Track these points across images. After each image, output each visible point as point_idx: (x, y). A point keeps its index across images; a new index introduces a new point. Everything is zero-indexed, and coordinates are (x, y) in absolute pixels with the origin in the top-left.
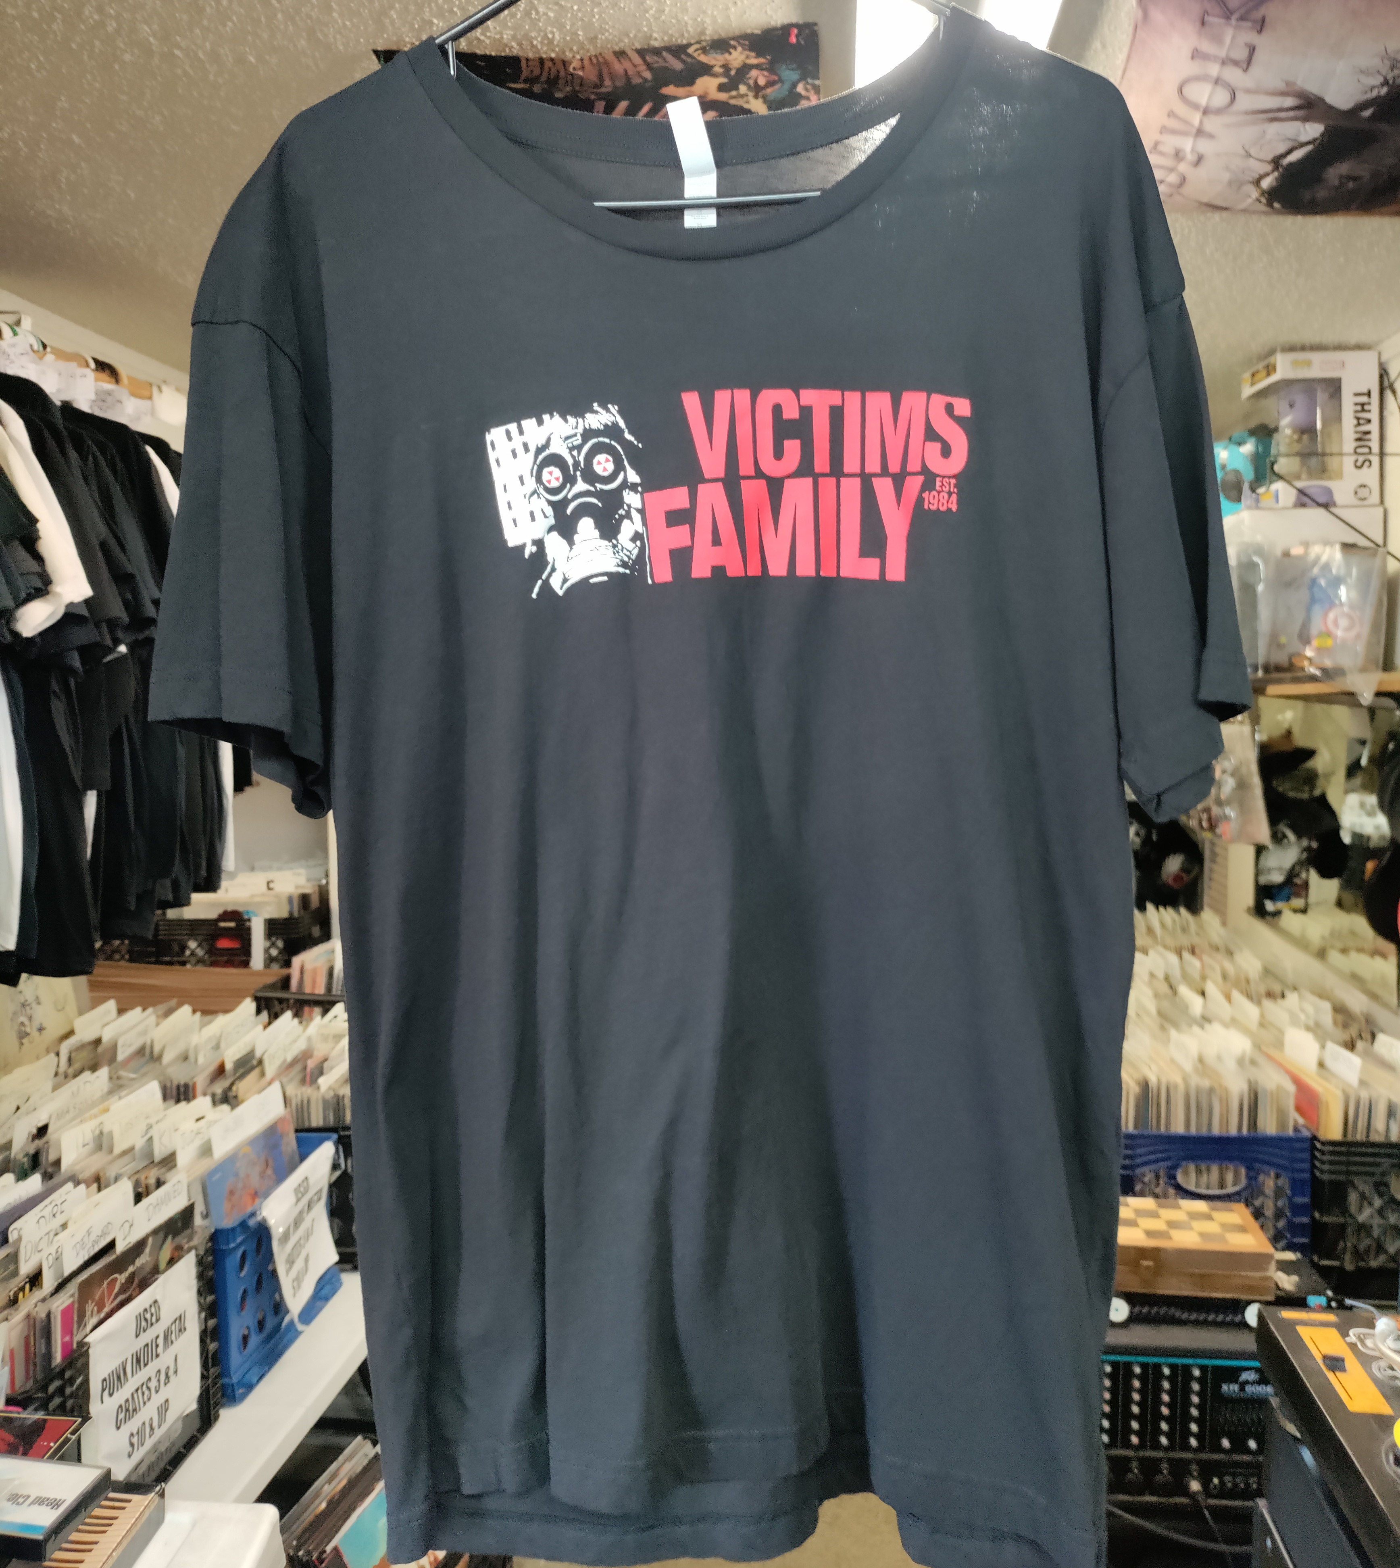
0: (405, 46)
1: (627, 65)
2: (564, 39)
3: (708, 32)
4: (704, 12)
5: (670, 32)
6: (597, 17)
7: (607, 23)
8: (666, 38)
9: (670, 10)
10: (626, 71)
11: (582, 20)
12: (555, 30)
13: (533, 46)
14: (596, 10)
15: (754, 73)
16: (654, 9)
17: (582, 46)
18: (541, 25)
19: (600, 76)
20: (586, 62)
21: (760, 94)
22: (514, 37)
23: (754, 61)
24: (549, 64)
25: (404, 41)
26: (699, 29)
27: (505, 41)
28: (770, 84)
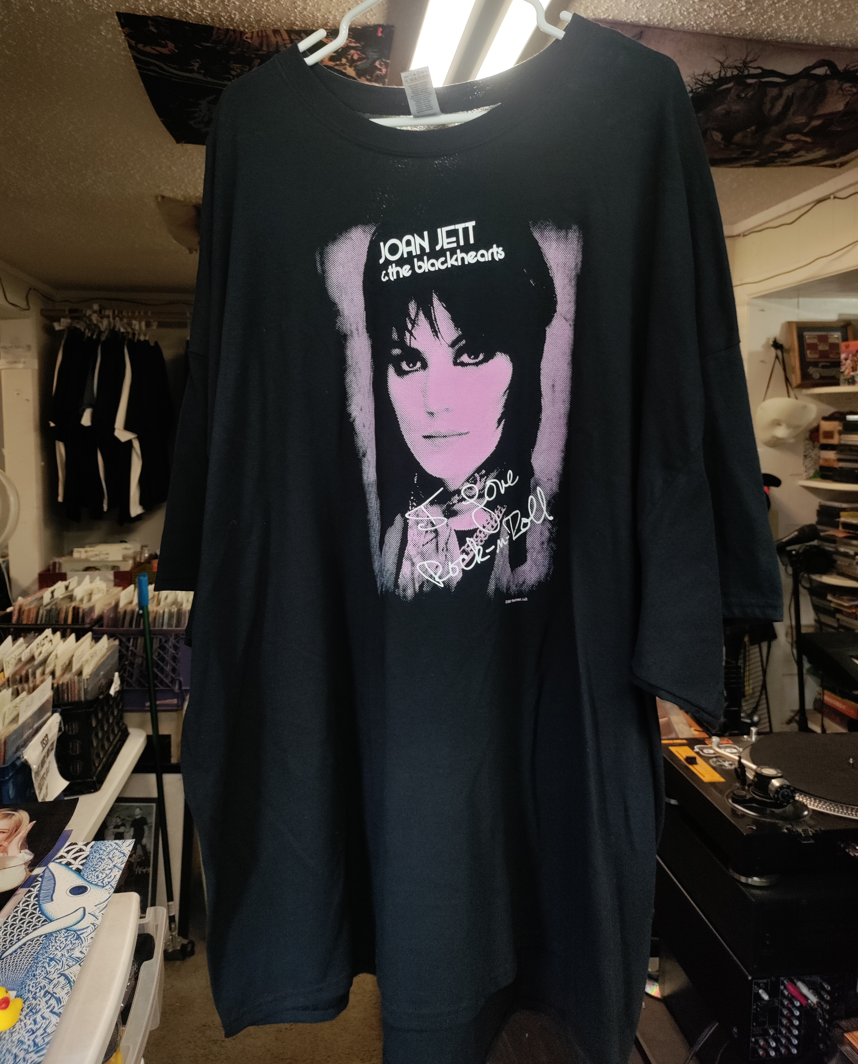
0: (138, 12)
1: (279, 39)
2: (241, 19)
3: (329, 24)
4: (330, 12)
5: (307, 22)
6: (265, 8)
7: (270, 13)
8: (303, 25)
9: (310, 9)
10: (277, 42)
11: (255, 9)
12: (237, 13)
13: (220, 21)
14: (265, 4)
15: (352, 52)
16: (301, 7)
17: (250, 24)
18: (229, 8)
19: (261, 44)
20: (255, 35)
21: (354, 65)
22: (210, 14)
23: (353, 45)
24: (232, 33)
25: (139, 9)
26: (324, 22)
27: (204, 16)
28: (360, 59)
